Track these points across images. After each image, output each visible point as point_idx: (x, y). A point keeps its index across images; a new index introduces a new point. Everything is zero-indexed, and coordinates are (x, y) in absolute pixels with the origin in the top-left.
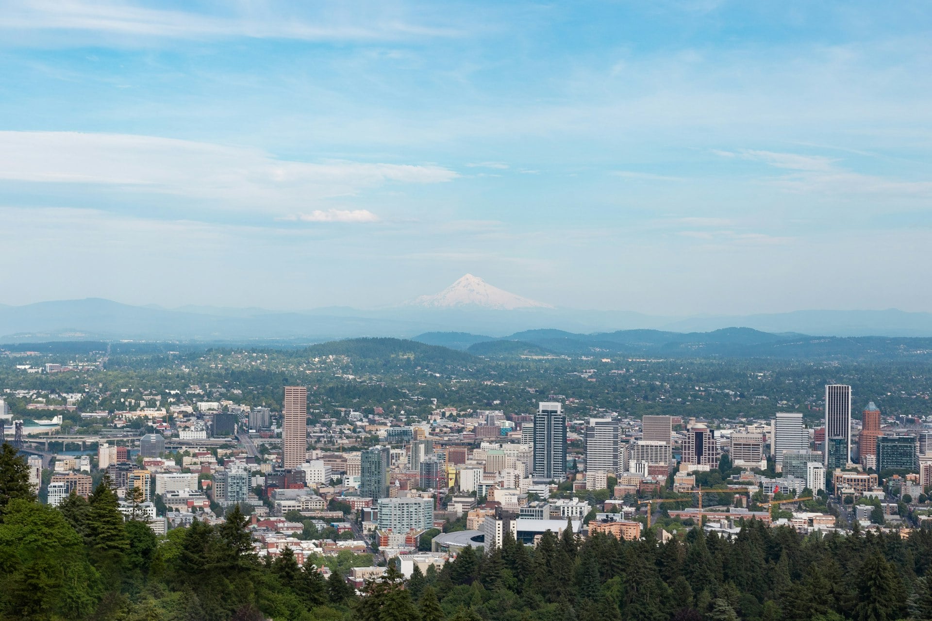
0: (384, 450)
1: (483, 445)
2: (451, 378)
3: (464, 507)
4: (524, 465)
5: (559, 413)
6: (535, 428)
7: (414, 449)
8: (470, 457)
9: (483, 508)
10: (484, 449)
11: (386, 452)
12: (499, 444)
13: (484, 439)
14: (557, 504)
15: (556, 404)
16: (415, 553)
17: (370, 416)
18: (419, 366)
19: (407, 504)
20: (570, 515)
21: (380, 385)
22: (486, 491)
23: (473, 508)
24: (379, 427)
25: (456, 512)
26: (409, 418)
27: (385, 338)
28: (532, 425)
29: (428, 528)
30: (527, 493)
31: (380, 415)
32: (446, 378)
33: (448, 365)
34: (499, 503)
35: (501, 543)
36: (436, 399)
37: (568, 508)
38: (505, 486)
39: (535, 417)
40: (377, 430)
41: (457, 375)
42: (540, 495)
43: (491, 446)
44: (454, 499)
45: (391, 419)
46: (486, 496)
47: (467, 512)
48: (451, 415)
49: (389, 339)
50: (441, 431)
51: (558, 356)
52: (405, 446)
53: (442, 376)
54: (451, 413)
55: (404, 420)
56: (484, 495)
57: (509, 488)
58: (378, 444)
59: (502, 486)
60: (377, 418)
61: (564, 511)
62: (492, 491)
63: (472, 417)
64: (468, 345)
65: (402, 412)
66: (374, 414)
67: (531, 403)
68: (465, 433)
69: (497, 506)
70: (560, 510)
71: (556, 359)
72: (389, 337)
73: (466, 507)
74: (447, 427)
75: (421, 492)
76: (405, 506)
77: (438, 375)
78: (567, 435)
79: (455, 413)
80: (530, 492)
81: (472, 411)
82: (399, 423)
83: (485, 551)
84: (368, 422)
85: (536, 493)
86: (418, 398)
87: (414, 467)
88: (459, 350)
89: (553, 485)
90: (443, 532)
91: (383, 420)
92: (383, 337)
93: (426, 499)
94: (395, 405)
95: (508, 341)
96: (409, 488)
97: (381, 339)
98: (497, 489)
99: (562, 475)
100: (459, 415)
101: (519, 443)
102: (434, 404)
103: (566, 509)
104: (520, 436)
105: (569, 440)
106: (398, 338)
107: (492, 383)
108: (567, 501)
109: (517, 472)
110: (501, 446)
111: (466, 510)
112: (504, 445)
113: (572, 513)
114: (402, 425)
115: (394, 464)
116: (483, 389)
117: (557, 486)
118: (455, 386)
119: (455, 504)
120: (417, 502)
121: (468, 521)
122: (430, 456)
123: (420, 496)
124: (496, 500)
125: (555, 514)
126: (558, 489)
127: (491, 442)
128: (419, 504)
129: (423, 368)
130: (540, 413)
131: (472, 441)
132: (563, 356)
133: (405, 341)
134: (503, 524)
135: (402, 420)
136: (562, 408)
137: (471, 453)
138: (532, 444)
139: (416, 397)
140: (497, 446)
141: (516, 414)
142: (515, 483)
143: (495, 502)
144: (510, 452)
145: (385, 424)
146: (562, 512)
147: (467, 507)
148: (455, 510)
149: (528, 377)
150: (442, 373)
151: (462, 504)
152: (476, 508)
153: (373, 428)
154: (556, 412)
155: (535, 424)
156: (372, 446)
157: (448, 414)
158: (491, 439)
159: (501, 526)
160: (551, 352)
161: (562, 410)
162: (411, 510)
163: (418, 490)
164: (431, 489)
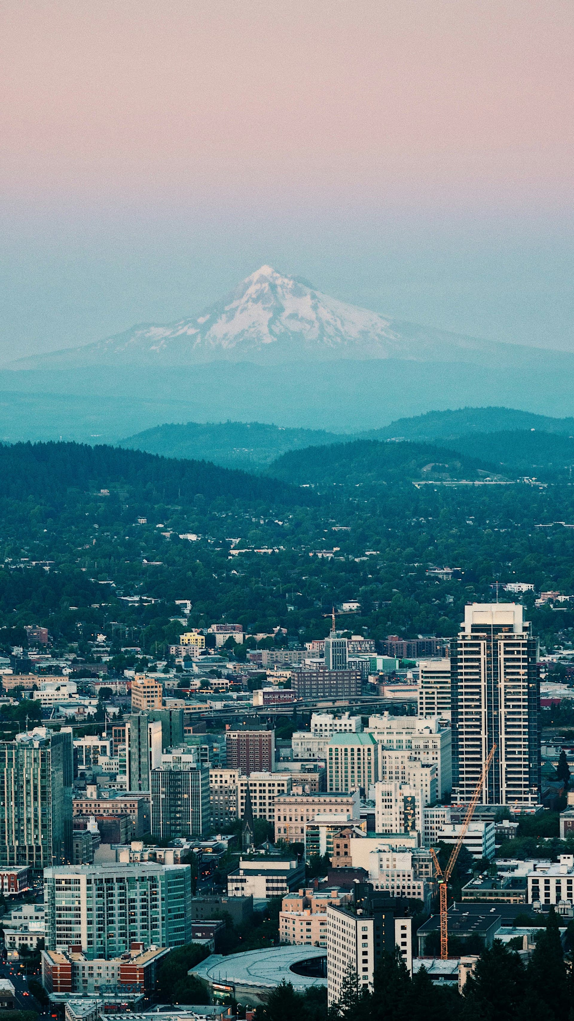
0: (55, 740)
1: (316, 719)
2: (227, 546)
3: (270, 885)
4: (428, 771)
5: (518, 631)
6: (454, 672)
7: (134, 735)
8: (284, 752)
9: (320, 888)
10: (319, 732)
11: (60, 745)
12: (358, 718)
13: (320, 705)
14: (518, 873)
15: (512, 606)
16: (144, 1006)
17: (17, 651)
18: (143, 515)
19: (120, 880)
20: (553, 901)
21: (39, 568)
22: (328, 843)
23: (294, 888)
24: (39, 681)
25: (251, 898)
26: (119, 652)
27: (51, 443)
28: (445, 664)
29: (176, 943)
30: (437, 845)
31: (41, 648)
32: (216, 544)
33: (220, 511)
34: (363, 873)
35: (371, 979)
36: (188, 602)
37: (547, 882)
38: (379, 829)
39: (455, 645)
40: (35, 688)
41: (245, 537)
42: (470, 849)
43: (337, 722)
44: (244, 865)
45: (72, 656)
46: (327, 855)
47: (280, 898)
48: (230, 642)
49: (61, 446)
50: (205, 685)
51: (513, 479)
52: (110, 728)
53: (205, 540)
54: (231, 639)
55: (106, 659)
56: (323, 851)
57: (387, 834)
58: (39, 725)
59: (371, 828)
60: (33, 656)
61: (536, 890)
62: (345, 841)
63: (287, 648)
64: (272, 456)
65: (101, 638)
66: (25, 647)
67: (443, 607)
68: (266, 690)
69: (357, 881)
70: (526, 886)
71: (507, 487)
72: (61, 439)
73: (275, 885)
74: (219, 676)
75: (154, 849)
76: (116, 885)
77: (192, 537)
78: (542, 690)
79: (239, 638)
80: (446, 841)
81: (284, 630)
82: (92, 668)
83: (330, 999)
84: (11, 665)
85: (464, 846)
86: (141, 601)
87: (135, 783)
88: (246, 470)
89: (506, 823)
90: (217, 952)
91: (48, 661)
92: (45, 441)
93: (170, 866)
94: (80, 620)
95: (376, 442)
96: (123, 838)
97: (41, 446)
98: (358, 836)
99: (530, 796)
100: (251, 644)
101: (412, 713)
102: (184, 616)
103: (542, 885)
104: (416, 695)
105: (547, 702)
106: (86, 442)
107: (336, 554)
108: (543, 864)
109: (407, 791)
110: (365, 723)
111: (275, 893)
112: (373, 720)
113: (558, 898)
114: (102, 673)
115: (83, 774)
116: (316, 572)
117: (516, 825)
118: (238, 565)
119: (248, 878)
120: (147, 875)
121: (282, 923)
122: (177, 753)
123: (153, 858)
124: (356, 864)
125: (512, 899)
126: (519, 831)
127: (336, 713)
128: (152, 879)
129: (152, 520)
130: (468, 632)
131: (287, 711)
132: (526, 480)
133: (103, 449)
134: (376, 928)
135: (99, 659)
136: (525, 618)
137: (286, 742)
138: (447, 715)
139: (136, 598)
140: (355, 721)
141: (403, 636)
142: (406, 819)
143: (352, 870)
144: (390, 737)
145: (57, 671)
146: (530, 894)
147: (280, 885)
148: (247, 893)
149: (432, 538)
150: (204, 534)
151: (265, 878)
152: (302, 886)
153: (27, 680)
154: (510, 628)
155: (454, 661)
156: (23, 730)
157: (221, 639)
158: (338, 704)
159: (370, 933)
160: (494, 469)
161: (527, 624)
162: (131, 895)
163: (147, 841)
164: (183, 840)
